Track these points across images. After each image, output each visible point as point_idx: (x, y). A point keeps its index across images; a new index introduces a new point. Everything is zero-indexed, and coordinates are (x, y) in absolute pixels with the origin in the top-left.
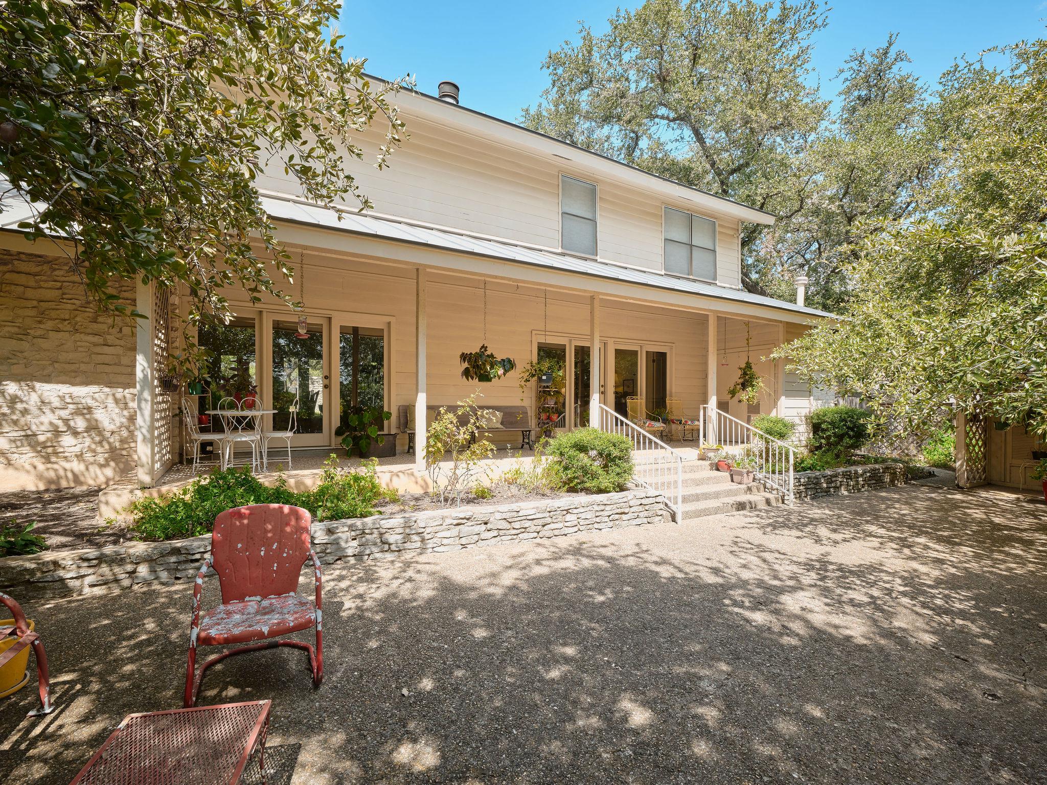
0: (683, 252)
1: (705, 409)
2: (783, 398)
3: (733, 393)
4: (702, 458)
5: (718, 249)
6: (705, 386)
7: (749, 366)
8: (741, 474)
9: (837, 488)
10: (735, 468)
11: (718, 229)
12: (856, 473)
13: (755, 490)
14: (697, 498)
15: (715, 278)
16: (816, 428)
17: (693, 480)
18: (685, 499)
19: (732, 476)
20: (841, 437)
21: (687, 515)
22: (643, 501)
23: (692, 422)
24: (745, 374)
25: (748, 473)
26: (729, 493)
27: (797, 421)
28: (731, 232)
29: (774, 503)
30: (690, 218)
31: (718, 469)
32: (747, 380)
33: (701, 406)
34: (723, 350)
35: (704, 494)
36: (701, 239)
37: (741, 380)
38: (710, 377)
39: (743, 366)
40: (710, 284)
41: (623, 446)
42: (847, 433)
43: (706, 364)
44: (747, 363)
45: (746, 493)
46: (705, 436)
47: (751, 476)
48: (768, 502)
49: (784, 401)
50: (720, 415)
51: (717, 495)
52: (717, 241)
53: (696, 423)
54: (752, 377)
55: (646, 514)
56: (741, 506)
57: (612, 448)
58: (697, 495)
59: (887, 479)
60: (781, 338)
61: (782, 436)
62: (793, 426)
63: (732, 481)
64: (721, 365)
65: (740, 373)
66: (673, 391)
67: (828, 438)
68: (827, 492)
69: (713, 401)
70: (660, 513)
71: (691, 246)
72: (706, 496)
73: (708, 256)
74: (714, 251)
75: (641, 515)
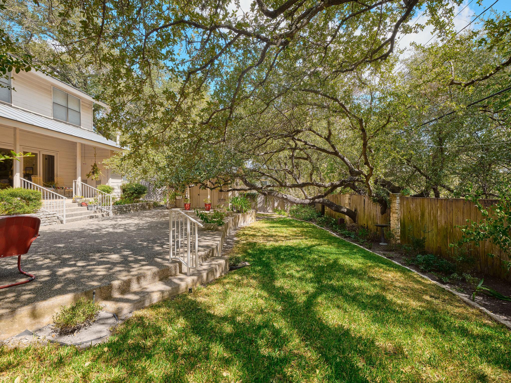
0: (63, 111)
1: (75, 182)
2: (110, 179)
3: (88, 176)
4: (74, 202)
5: (81, 112)
6: (75, 173)
7: (95, 165)
8: (91, 206)
9: (129, 211)
10: (89, 204)
11: (81, 103)
12: (136, 205)
13: (98, 212)
14: (72, 215)
15: (80, 125)
16: (124, 191)
17: (70, 210)
18: (67, 216)
19: (88, 208)
20: (133, 194)
21: (67, 221)
22: (47, 216)
23: (69, 188)
24: (94, 168)
25: (94, 206)
26: (86, 213)
27: (116, 187)
28: (88, 106)
29: (105, 216)
30: (67, 95)
31: (82, 206)
32: (95, 170)
33: (74, 181)
34: (83, 157)
35: (75, 214)
36: (72, 105)
37: (92, 171)
38: (77, 168)
39: (93, 165)
40: (78, 127)
41: (37, 194)
42: (135, 192)
43: (76, 162)
44: (95, 164)
45: (94, 213)
46: (75, 193)
47: (96, 207)
48: (103, 215)
49: (111, 180)
50: (82, 184)
51: (81, 214)
52: (81, 108)
53: (71, 189)
54: (97, 170)
55: (49, 221)
56: (92, 217)
57: (31, 195)
58: (72, 214)
59: (147, 207)
60: (109, 155)
61: (108, 192)
62: (113, 189)
63: (88, 210)
64: (83, 164)
65: (92, 168)
66: (58, 174)
67: (128, 194)
68: (125, 212)
69: (79, 179)
70: (55, 220)
71: (68, 108)
72: (76, 215)
73: (76, 114)
74: (80, 113)
75: (47, 221)
